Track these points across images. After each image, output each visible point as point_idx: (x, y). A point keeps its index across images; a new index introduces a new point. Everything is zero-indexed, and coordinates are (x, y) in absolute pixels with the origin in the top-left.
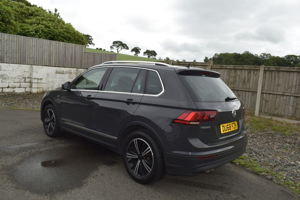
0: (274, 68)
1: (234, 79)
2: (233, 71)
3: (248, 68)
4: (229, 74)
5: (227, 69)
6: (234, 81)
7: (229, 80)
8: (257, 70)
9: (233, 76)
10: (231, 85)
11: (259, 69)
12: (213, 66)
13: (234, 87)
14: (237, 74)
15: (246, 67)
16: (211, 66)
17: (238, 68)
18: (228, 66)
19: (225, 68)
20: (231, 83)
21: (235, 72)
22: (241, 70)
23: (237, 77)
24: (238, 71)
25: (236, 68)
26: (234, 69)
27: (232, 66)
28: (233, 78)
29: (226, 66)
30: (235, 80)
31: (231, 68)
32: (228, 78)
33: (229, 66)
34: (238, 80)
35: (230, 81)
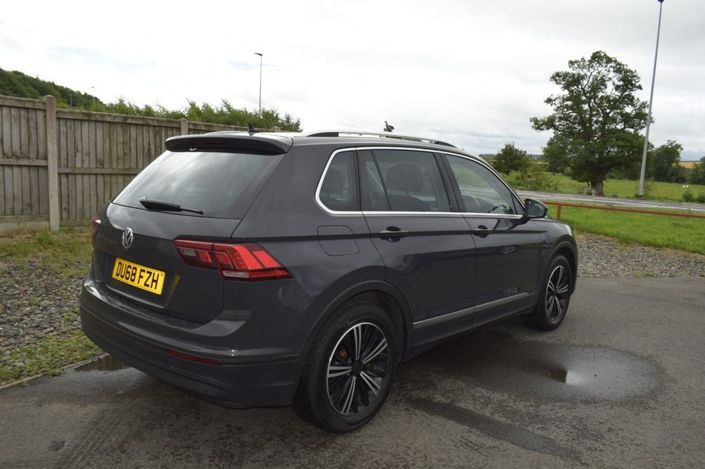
0: (203, 125)
1: (123, 149)
2: (119, 128)
3: (155, 124)
4: (109, 136)
5: (103, 122)
6: (125, 154)
7: (111, 151)
8: (172, 128)
9: (121, 140)
10: (118, 163)
11: (178, 126)
12: (62, 112)
13: (127, 167)
14: (130, 136)
15: (151, 119)
16: (55, 112)
17: (134, 122)
18: (106, 115)
19: (99, 119)
20: (118, 159)
21: (124, 132)
22: (139, 127)
23: (133, 144)
24: (132, 129)
25: (129, 121)
26: (123, 123)
27: (119, 117)
28: (121, 146)
29: (101, 115)
30: (126, 151)
31: (116, 120)
32: (107, 146)
33: (110, 115)
34: (133, 151)
35: (114, 154)
